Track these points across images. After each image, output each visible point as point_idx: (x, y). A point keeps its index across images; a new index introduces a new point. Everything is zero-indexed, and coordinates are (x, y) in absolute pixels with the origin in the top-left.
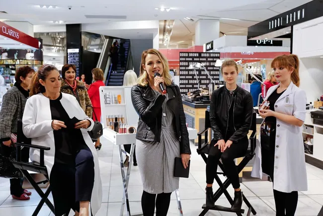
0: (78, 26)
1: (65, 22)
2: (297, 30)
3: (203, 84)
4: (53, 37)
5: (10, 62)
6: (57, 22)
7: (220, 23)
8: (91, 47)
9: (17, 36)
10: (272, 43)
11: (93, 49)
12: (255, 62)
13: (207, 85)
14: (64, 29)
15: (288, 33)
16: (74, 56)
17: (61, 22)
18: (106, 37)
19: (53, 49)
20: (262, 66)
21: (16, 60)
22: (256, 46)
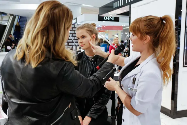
2: (134, 7)
3: (71, 45)
7: (82, 8)
8: (3, 22)
10: (113, 19)
11: (5, 23)
12: (102, 32)
13: (73, 46)
15: (126, 11)
18: (11, 15)
20: (106, 34)
22: (104, 21)
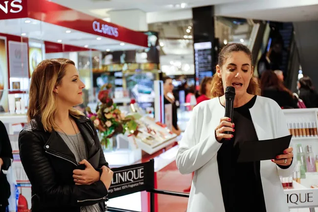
0: (209, 9)
1: (189, 4)
4: (179, 26)
5: (114, 67)
6: (178, 6)
9: (115, 33)
14: (189, 15)
16: (204, 54)
17: (183, 5)
18: (256, 21)
19: (179, 43)
21: (123, 64)
